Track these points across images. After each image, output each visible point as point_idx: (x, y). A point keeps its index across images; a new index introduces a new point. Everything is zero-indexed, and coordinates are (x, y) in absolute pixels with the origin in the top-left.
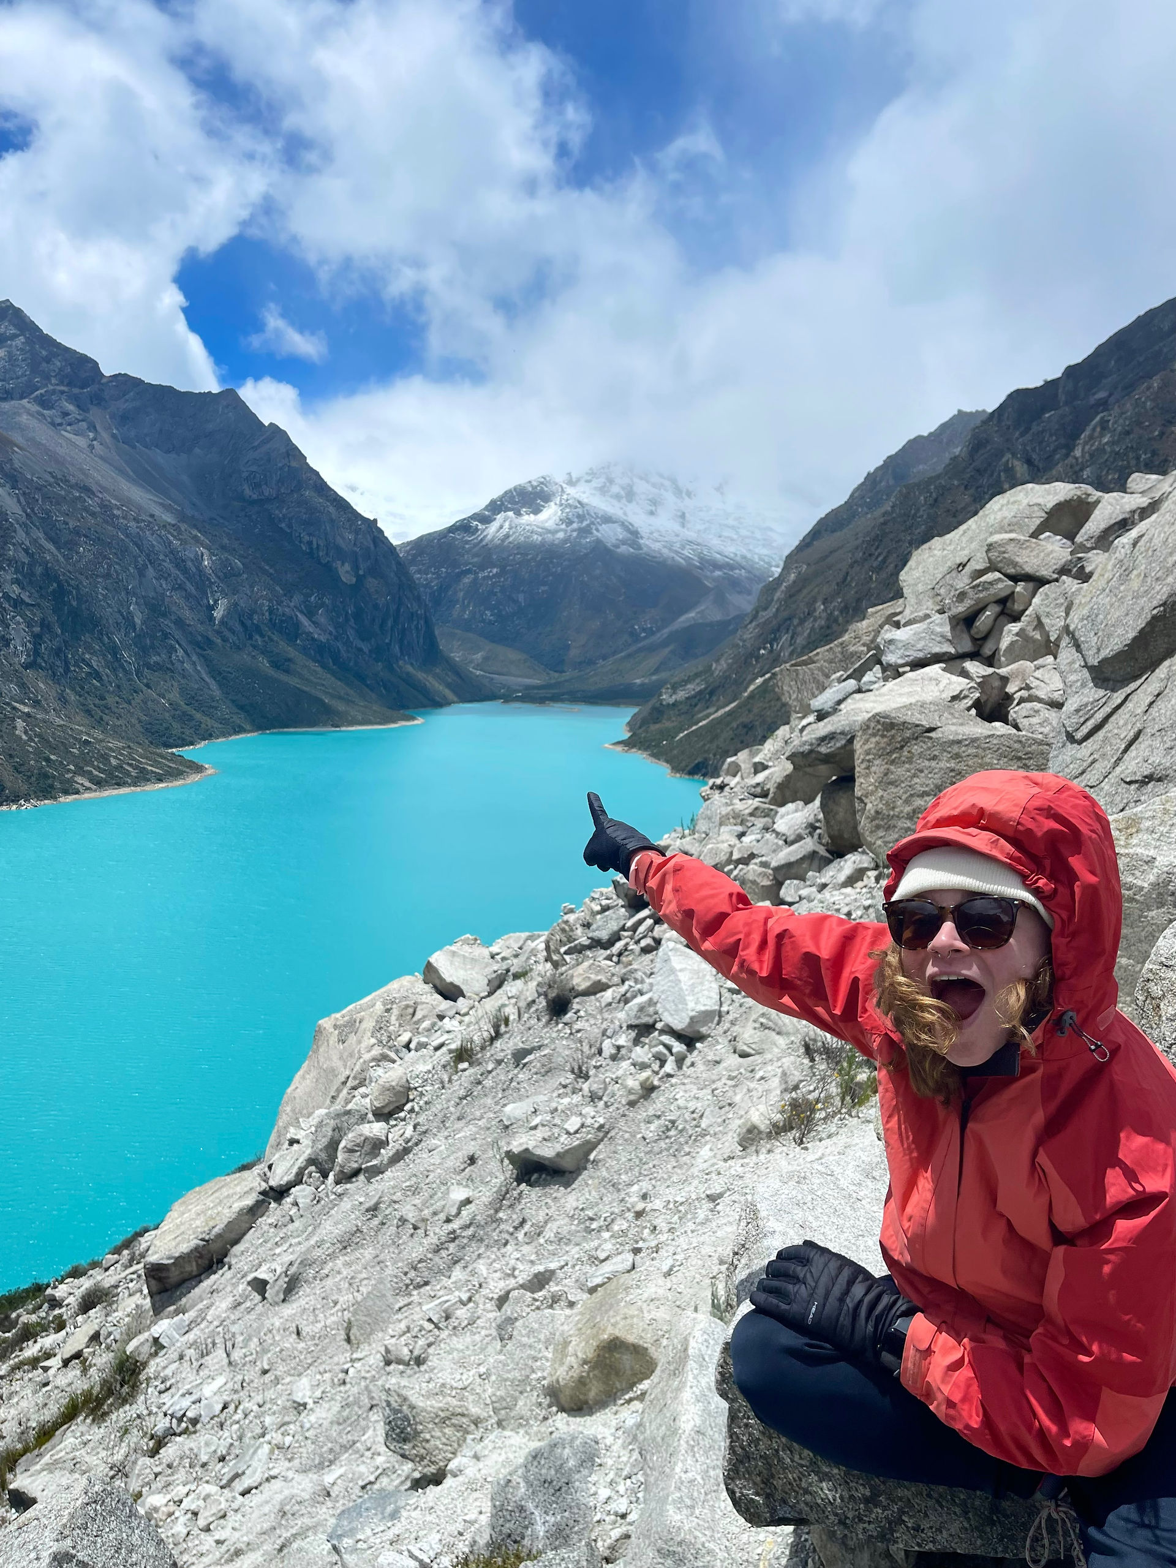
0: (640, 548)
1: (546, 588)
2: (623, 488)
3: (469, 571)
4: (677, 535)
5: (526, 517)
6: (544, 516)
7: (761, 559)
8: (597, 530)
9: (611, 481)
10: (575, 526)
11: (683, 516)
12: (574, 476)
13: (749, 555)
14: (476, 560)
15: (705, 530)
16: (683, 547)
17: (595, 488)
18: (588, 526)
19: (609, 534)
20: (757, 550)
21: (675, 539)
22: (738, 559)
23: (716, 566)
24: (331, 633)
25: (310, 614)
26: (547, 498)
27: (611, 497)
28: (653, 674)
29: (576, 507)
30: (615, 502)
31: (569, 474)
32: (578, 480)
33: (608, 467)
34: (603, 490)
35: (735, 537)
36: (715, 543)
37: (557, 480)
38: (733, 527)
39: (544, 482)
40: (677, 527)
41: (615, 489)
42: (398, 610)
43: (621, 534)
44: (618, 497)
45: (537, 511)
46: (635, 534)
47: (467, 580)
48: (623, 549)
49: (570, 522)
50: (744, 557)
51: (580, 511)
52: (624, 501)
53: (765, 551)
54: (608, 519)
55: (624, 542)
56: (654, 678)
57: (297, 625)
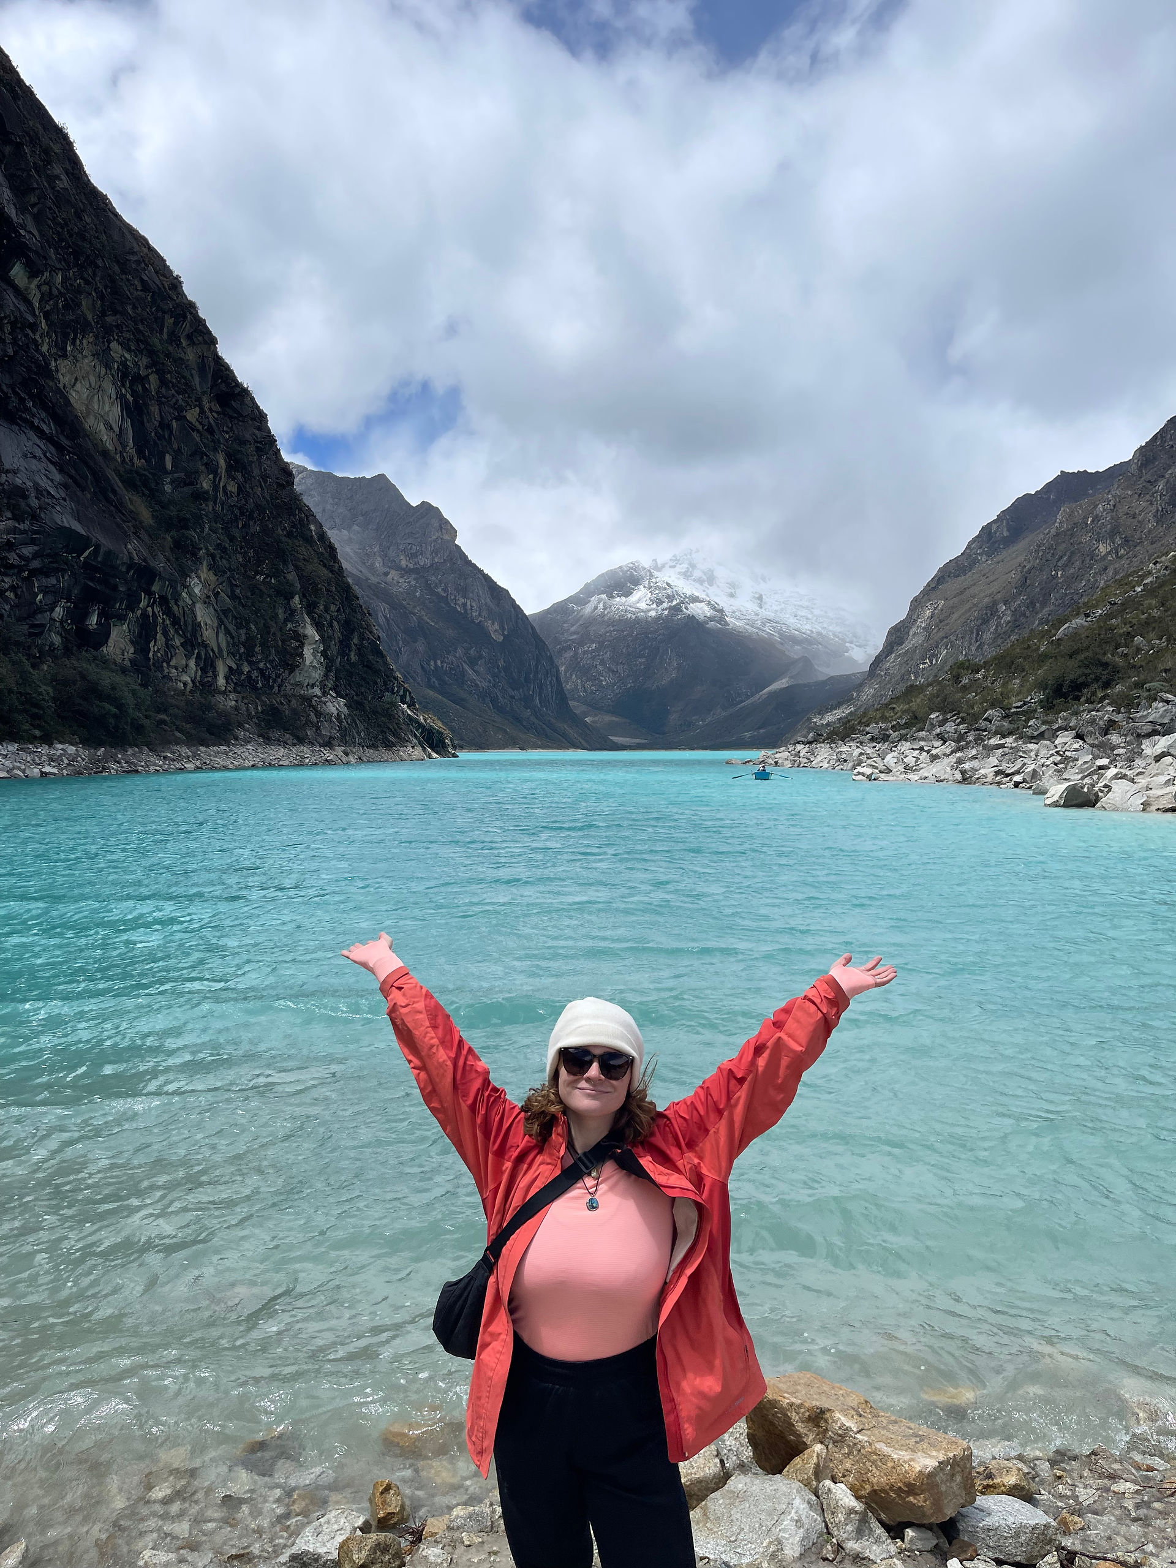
0: (727, 624)
1: (643, 660)
2: (705, 573)
3: (569, 647)
4: (757, 615)
5: (618, 599)
6: (633, 598)
7: (835, 635)
8: (687, 608)
9: (693, 566)
10: (665, 605)
11: (760, 598)
12: (659, 562)
13: (824, 633)
14: (574, 637)
15: (782, 610)
16: (764, 625)
17: (679, 573)
18: (678, 604)
19: (699, 610)
20: (831, 628)
21: (755, 618)
22: (814, 635)
23: (794, 640)
24: (490, 681)
25: (472, 663)
26: (636, 581)
27: (694, 580)
28: (760, 728)
29: (665, 589)
30: (697, 585)
31: (655, 560)
32: (663, 566)
33: (691, 554)
34: (686, 575)
35: (810, 616)
36: (792, 621)
37: (647, 566)
38: (807, 608)
39: (634, 567)
40: (756, 608)
41: (697, 574)
42: (536, 666)
43: (708, 612)
44: (700, 581)
45: (628, 594)
46: (721, 611)
47: (568, 655)
48: (711, 624)
49: (659, 602)
50: (819, 634)
51: (669, 591)
52: (706, 584)
53: (838, 629)
54: (695, 599)
55: (711, 619)
56: (761, 731)
57: (463, 673)
